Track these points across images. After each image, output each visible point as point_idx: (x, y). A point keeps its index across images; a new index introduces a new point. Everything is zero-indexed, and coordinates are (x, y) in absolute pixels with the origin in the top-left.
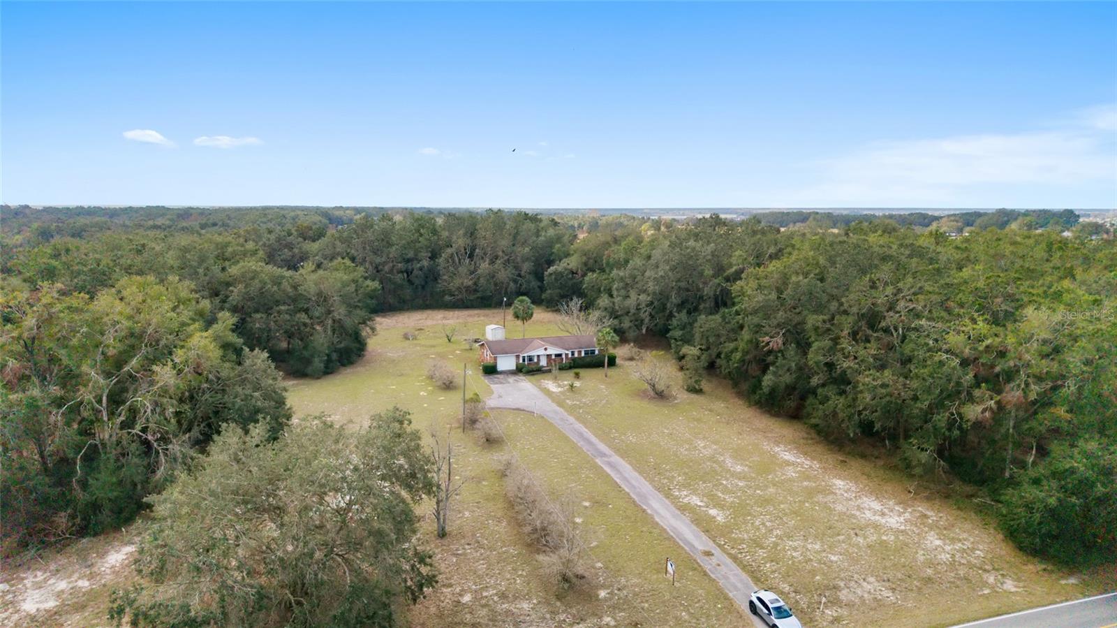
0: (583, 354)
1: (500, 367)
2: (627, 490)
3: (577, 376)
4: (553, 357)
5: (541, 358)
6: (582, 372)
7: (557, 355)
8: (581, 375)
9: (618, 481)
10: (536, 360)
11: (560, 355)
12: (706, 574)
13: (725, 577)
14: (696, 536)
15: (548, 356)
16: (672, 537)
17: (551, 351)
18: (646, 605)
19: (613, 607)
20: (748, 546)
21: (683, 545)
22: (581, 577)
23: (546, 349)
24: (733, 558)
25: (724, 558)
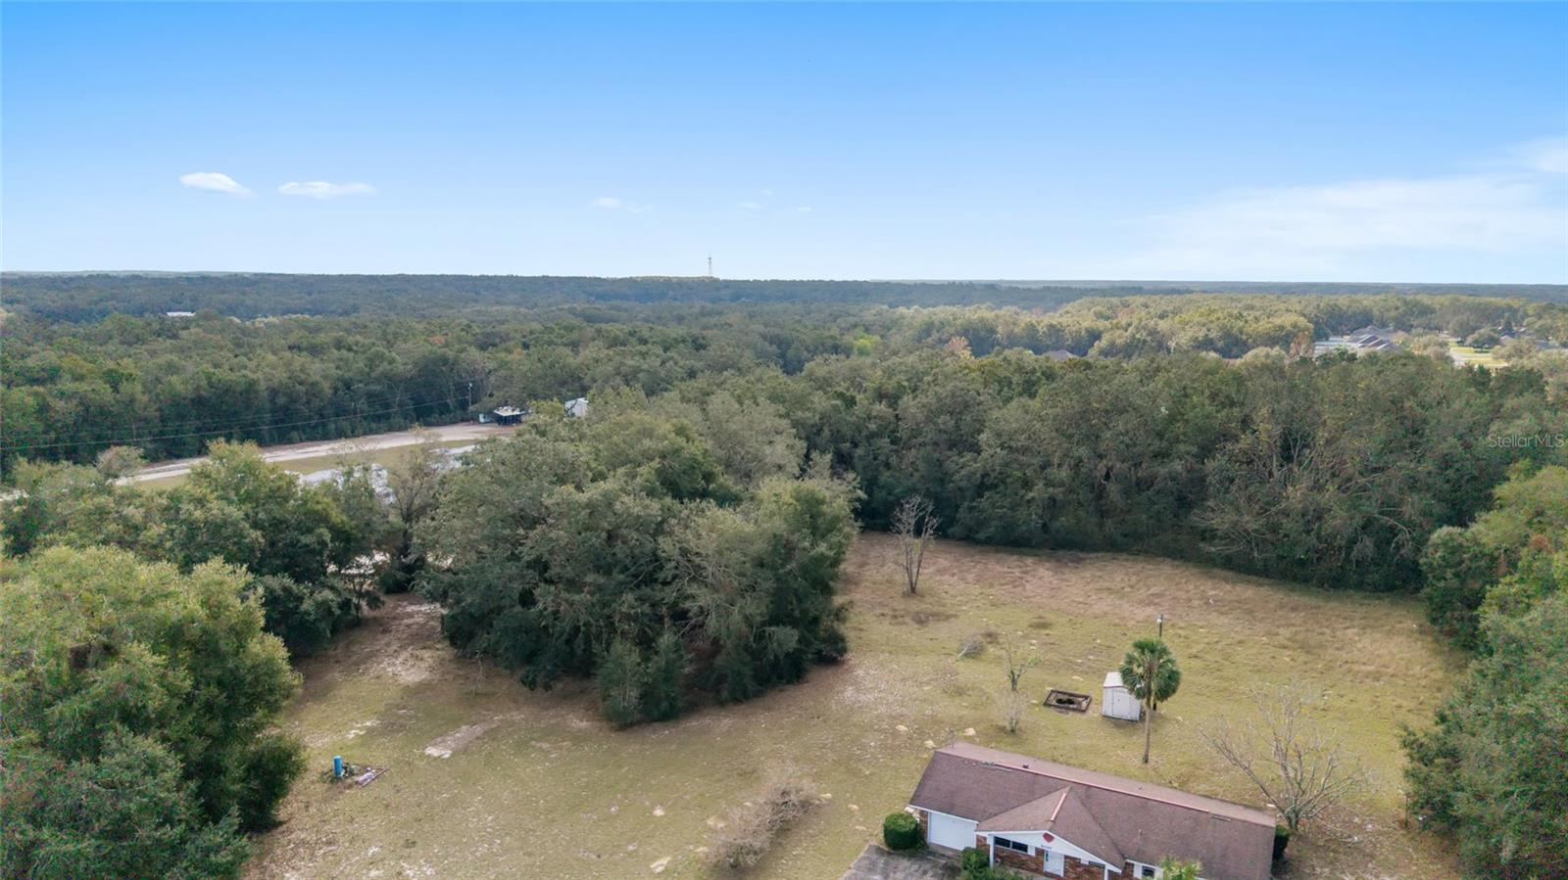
1: (935, 838)
4: (1084, 864)
5: (1049, 855)
7: (1093, 864)
10: (1031, 852)
11: (1101, 867)
15: (1068, 858)
17: (1063, 848)
23: (1047, 838)
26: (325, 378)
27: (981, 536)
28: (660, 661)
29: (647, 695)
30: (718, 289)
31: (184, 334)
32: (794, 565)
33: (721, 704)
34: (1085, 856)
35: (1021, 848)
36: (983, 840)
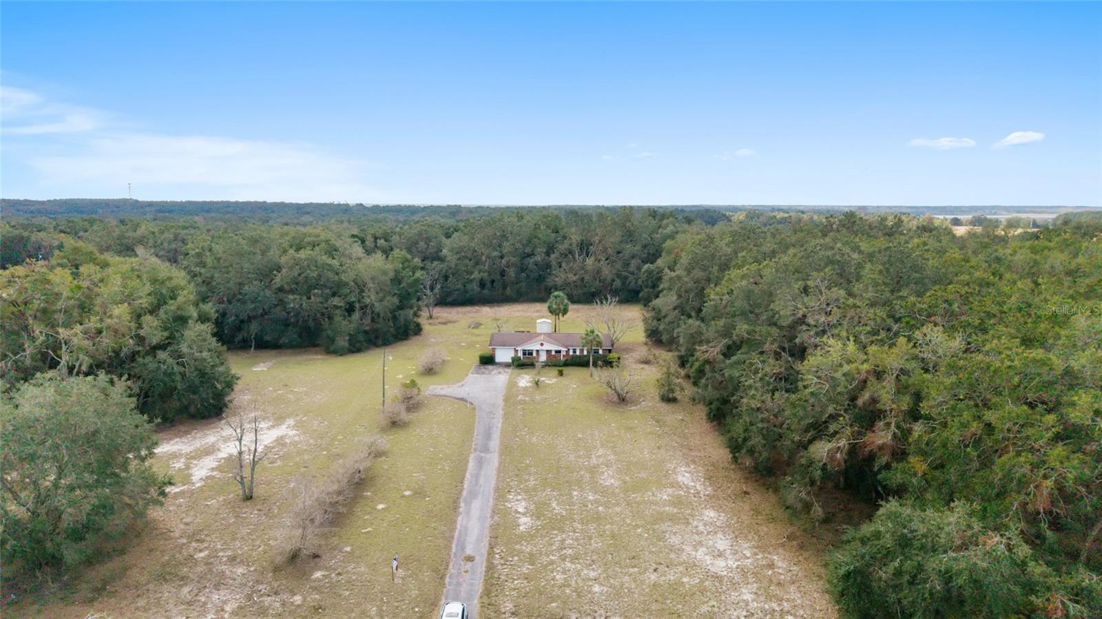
0: (585, 353)
1: (498, 359)
2: (465, 486)
3: (561, 373)
4: (553, 353)
5: (541, 353)
6: (566, 370)
7: (557, 352)
8: (564, 372)
9: (468, 475)
10: (534, 354)
11: (560, 352)
12: (442, 578)
13: (459, 584)
14: (479, 540)
15: (547, 351)
16: (453, 537)
17: (547, 347)
18: (348, 593)
19: (315, 588)
20: (520, 559)
21: (454, 546)
22: (316, 556)
23: (542, 344)
24: (490, 567)
25: (480, 566)
34: (554, 348)
35: (531, 354)
36: (516, 351)
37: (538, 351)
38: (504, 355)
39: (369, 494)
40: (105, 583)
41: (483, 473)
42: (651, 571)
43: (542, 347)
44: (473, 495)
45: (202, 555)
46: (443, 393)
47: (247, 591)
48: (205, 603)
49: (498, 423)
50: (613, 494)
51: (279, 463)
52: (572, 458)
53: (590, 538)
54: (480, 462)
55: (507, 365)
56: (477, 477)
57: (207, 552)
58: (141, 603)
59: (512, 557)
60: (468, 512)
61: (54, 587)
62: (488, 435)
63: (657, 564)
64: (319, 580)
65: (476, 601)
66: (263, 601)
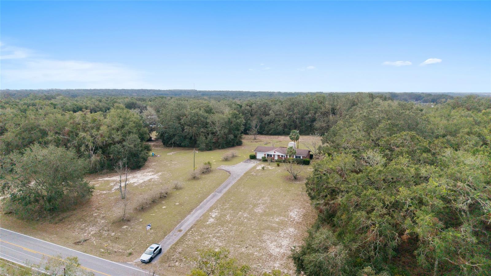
1: (257, 157)
2: (200, 204)
3: (278, 165)
4: (280, 156)
8: (280, 165)
9: (205, 200)
11: (283, 156)
12: (165, 236)
13: (169, 239)
14: (189, 225)
15: (278, 155)
16: (180, 222)
17: (277, 153)
18: (130, 235)
19: (121, 231)
20: (198, 234)
21: (178, 226)
22: (129, 221)
23: (275, 152)
24: (185, 235)
25: (182, 234)
26: (103, 107)
27: (270, 132)
28: (209, 139)
29: (207, 145)
30: (197, 93)
31: (57, 98)
32: (233, 124)
33: (219, 149)
34: (281, 154)
35: (271, 156)
36: (265, 154)
37: (274, 155)
38: (260, 156)
39: (164, 202)
40: (63, 218)
41: (211, 200)
42: (245, 247)
43: (276, 154)
44: (201, 208)
45: (96, 214)
46: (224, 168)
47: (101, 228)
48: (86, 230)
49: (234, 182)
50: (256, 216)
51: (144, 187)
52: (251, 199)
53: (231, 231)
54: (214, 196)
55: (260, 160)
56: (208, 202)
57: (97, 214)
58: (69, 227)
59: (196, 233)
60: (194, 213)
61: (49, 217)
62: (227, 186)
63: (249, 245)
64: (124, 229)
65: (170, 246)
66: (102, 233)
